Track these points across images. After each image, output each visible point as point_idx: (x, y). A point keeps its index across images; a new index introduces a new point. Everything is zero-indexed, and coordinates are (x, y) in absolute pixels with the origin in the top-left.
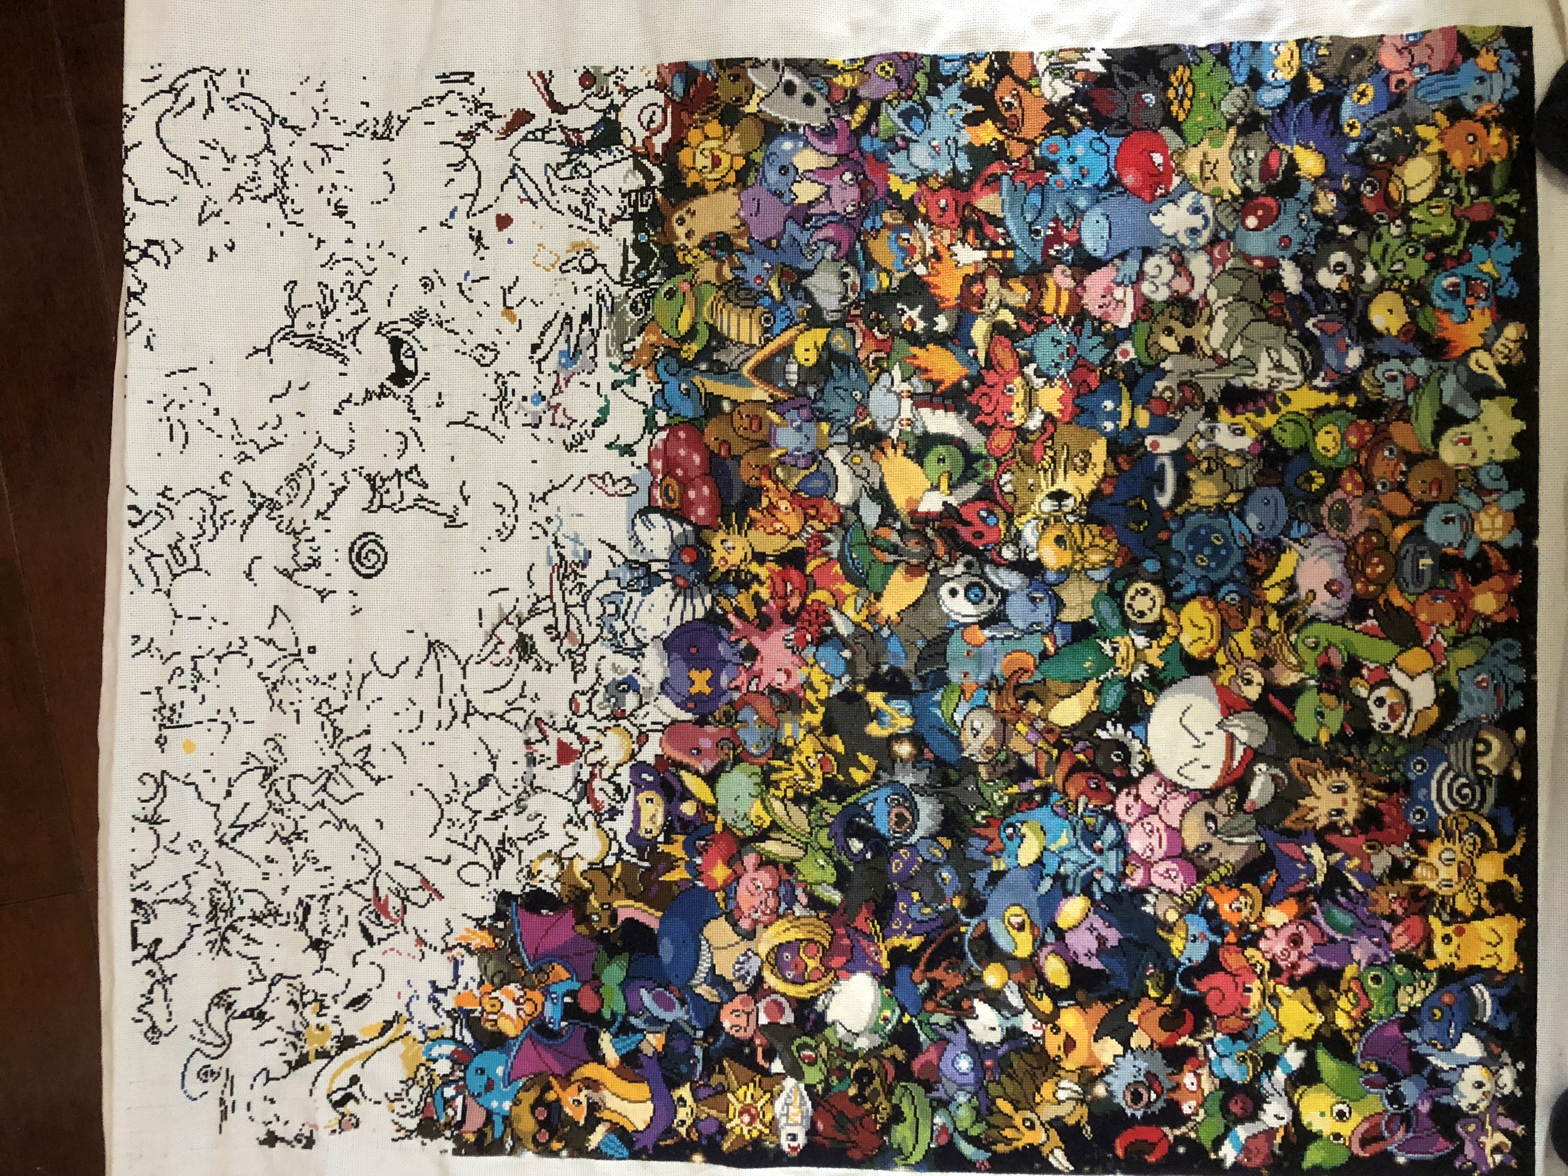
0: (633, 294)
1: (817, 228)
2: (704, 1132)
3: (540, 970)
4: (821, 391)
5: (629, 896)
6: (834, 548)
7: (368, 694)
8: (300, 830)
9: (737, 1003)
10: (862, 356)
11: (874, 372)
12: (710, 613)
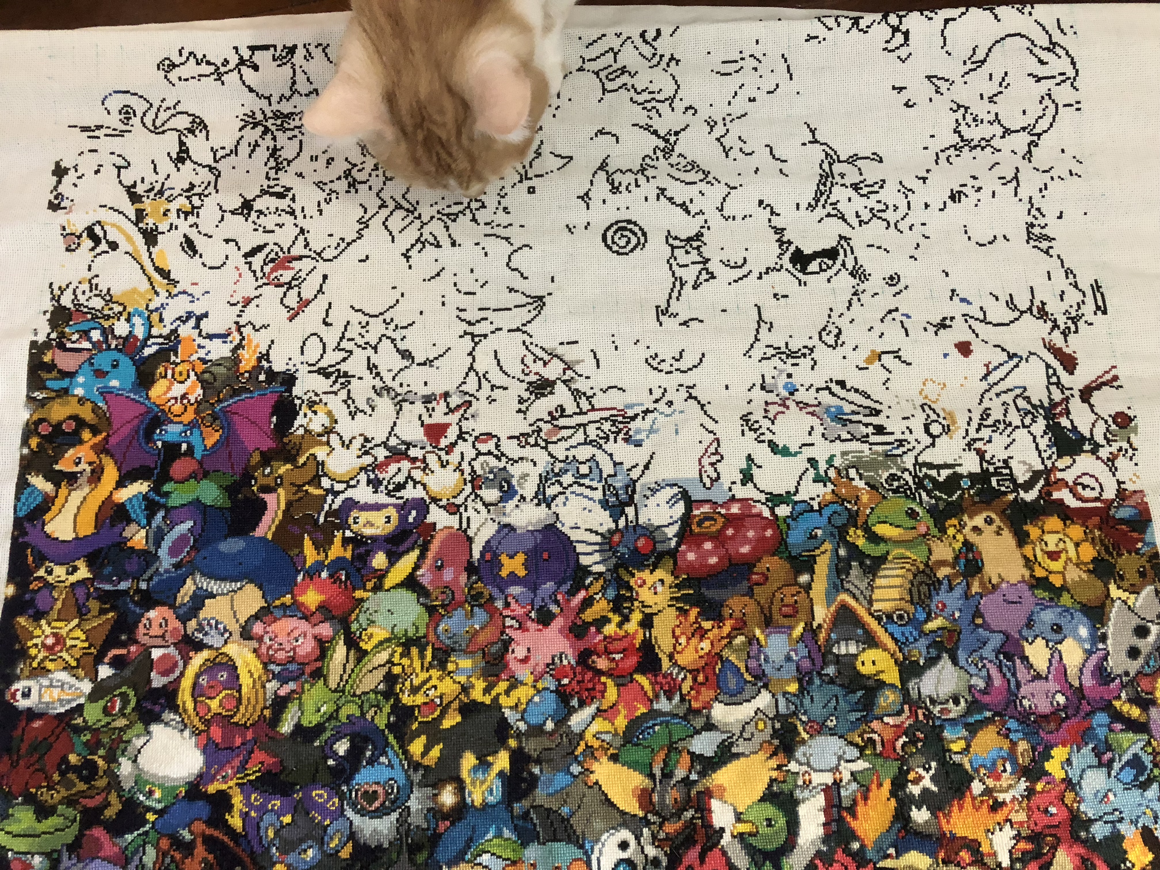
0: (906, 475)
1: (1000, 668)
2: (38, 596)
3: (215, 417)
4: (832, 681)
5: (289, 504)
6: (663, 705)
7: (491, 244)
8: (358, 186)
9: (175, 623)
10: (875, 725)
11: (859, 740)
12: (585, 571)
